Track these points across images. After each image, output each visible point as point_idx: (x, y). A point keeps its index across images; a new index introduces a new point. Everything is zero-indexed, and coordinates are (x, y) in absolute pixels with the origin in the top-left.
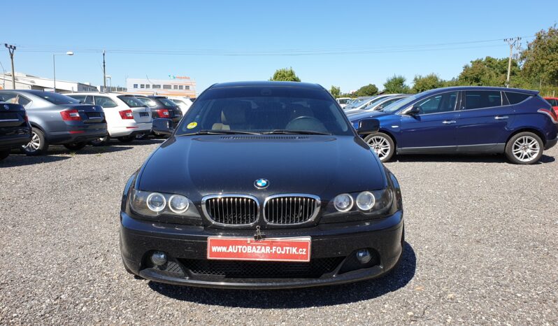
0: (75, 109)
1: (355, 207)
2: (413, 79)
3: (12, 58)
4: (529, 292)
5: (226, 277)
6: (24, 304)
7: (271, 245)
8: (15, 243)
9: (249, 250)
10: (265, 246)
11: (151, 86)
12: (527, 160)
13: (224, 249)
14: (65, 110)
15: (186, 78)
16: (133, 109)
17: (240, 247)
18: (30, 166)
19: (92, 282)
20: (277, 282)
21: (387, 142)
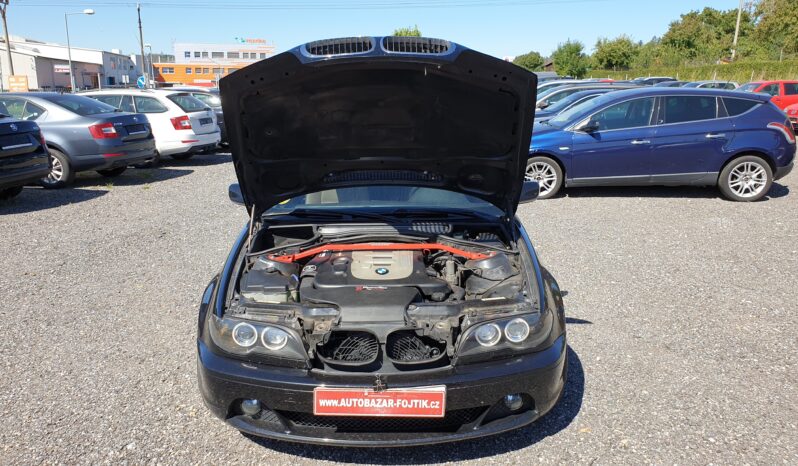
0: (109, 122)
1: (503, 339)
2: (596, 42)
3: (4, 17)
4: (726, 434)
5: (338, 431)
6: (82, 457)
7: (395, 397)
8: (55, 354)
9: (366, 403)
10: (387, 399)
11: (210, 55)
12: (748, 195)
13: (335, 403)
14: (95, 124)
15: (260, 41)
16: (190, 115)
17: (355, 400)
18: (53, 210)
19: (163, 421)
20: (402, 439)
21: (553, 170)
